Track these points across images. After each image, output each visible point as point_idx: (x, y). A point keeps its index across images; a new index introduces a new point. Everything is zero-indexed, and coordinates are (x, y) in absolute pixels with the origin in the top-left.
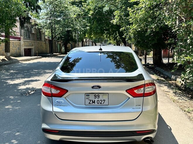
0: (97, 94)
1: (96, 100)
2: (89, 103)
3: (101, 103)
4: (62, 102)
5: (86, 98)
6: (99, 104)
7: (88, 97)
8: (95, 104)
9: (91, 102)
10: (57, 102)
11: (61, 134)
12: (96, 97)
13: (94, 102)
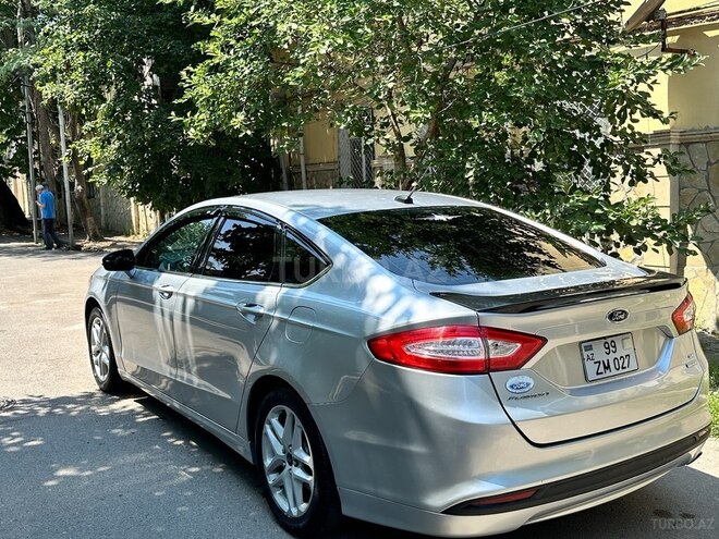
0: (609, 340)
1: (611, 357)
2: (598, 374)
3: (623, 368)
4: (528, 384)
5: (585, 357)
6: (621, 371)
7: (589, 353)
8: (611, 374)
9: (602, 369)
10: (512, 387)
11: (543, 497)
12: (608, 348)
13: (607, 367)
